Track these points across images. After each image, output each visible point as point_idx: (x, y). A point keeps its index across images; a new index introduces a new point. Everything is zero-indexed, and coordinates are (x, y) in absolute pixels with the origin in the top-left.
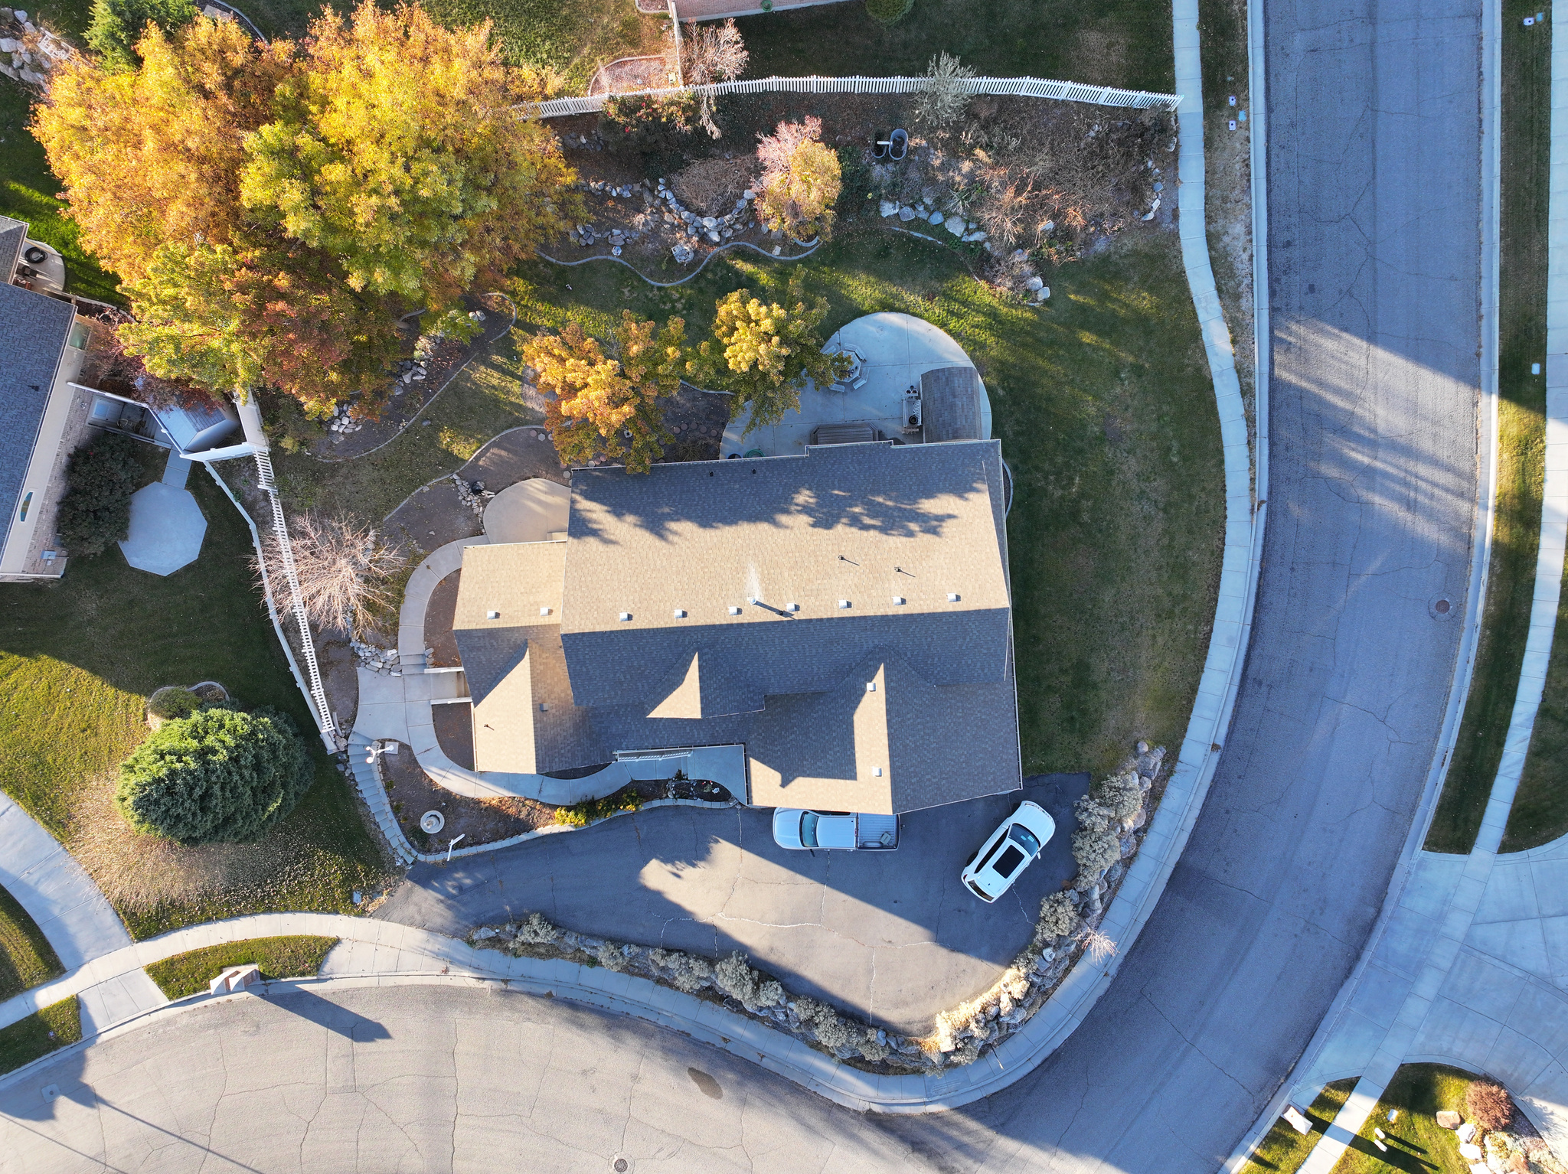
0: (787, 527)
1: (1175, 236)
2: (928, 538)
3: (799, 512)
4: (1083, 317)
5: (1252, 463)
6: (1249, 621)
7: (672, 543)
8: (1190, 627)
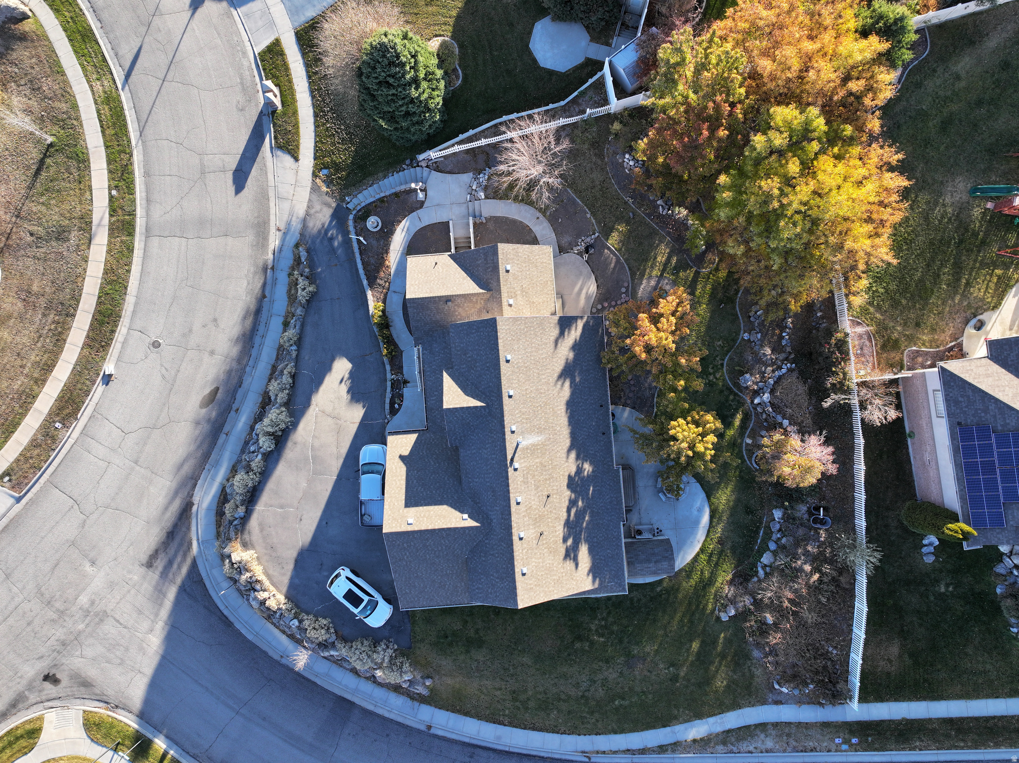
0: (567, 457)
1: (764, 702)
2: (562, 551)
3: (578, 466)
4: (709, 643)
5: (615, 752)
6: (512, 750)
7: (556, 384)
8: (507, 712)
